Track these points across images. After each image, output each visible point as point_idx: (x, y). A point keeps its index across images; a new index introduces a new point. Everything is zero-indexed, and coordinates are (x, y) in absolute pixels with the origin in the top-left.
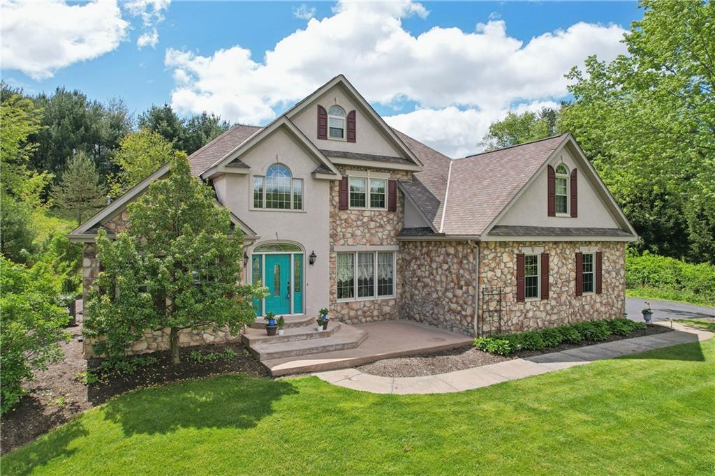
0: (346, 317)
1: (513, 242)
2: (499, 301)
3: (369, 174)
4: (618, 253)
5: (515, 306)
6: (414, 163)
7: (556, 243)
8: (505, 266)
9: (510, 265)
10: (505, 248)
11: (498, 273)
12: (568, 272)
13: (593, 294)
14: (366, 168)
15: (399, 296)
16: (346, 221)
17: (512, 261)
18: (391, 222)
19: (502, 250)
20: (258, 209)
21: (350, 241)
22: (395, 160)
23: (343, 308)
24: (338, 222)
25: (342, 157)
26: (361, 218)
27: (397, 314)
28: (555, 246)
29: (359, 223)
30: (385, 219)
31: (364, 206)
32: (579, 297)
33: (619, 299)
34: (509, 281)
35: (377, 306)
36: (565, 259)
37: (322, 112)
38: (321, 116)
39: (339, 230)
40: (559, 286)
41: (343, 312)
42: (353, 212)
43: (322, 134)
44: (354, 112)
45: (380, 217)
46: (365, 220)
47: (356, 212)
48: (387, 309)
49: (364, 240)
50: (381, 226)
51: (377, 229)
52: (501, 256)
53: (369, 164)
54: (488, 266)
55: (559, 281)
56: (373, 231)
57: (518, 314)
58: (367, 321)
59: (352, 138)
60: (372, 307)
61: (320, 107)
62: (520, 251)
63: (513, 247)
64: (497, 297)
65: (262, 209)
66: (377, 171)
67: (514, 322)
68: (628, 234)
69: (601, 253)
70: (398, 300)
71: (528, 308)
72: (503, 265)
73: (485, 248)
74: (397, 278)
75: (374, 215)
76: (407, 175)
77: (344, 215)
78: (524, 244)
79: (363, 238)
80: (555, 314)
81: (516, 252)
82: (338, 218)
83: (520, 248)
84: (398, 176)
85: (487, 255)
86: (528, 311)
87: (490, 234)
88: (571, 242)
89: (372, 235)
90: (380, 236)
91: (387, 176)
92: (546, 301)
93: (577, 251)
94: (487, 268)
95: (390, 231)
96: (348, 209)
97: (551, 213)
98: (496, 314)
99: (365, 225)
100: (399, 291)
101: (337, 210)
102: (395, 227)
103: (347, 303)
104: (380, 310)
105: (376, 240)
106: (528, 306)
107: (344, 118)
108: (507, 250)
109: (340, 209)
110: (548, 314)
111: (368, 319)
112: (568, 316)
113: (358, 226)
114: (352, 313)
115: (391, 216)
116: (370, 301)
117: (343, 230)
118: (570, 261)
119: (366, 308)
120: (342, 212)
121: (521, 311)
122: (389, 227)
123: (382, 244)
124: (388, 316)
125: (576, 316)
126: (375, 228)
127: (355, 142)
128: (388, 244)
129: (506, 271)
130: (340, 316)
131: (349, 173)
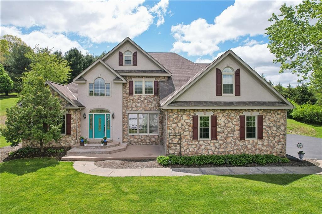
0: (133, 142)
1: (190, 109)
2: (180, 139)
3: (144, 79)
4: (278, 116)
5: (192, 142)
6: (166, 72)
7: (223, 110)
8: (184, 122)
9: (188, 121)
10: (184, 113)
11: (180, 125)
12: (233, 126)
13: (256, 139)
14: (142, 77)
15: (160, 134)
16: (132, 100)
17: (189, 119)
18: (156, 100)
19: (182, 113)
20: (91, 96)
21: (135, 109)
22: (157, 72)
23: (131, 138)
24: (129, 101)
25: (128, 73)
26: (140, 98)
27: (159, 142)
28: (222, 112)
29: (139, 101)
30: (153, 99)
31: (142, 93)
32: (243, 140)
33: (280, 143)
34: (187, 129)
35: (148, 138)
36: (231, 119)
37: (121, 54)
38: (120, 56)
39: (129, 104)
40: (226, 133)
41: (131, 139)
42: (136, 96)
43: (121, 64)
44: (136, 53)
45: (150, 98)
46: (142, 99)
47: (137, 96)
48: (153, 140)
49: (142, 108)
50: (151, 102)
51: (148, 103)
52: (182, 116)
53: (144, 74)
54: (173, 121)
55: (226, 131)
56: (146, 104)
57: (194, 146)
58: (143, 144)
59: (135, 64)
60: (146, 138)
61: (120, 52)
62: (196, 114)
63: (190, 112)
64: (179, 137)
65: (92, 96)
66: (148, 77)
67: (191, 150)
68: (285, 105)
69: (262, 116)
70: (159, 136)
71: (201, 144)
72: (182, 121)
73: (170, 112)
74: (159, 126)
75: (147, 97)
76: (164, 78)
77: (131, 98)
78: (198, 110)
79: (141, 107)
80: (222, 148)
81: (192, 114)
82: (128, 99)
83: (195, 113)
84: (160, 79)
85: (172, 116)
86: (201, 146)
87: (169, 105)
88: (236, 110)
89: (146, 106)
90: (150, 107)
91: (154, 79)
92: (215, 141)
93: (241, 114)
94: (171, 123)
95: (155, 104)
96: (133, 95)
97: (219, 93)
98: (178, 145)
99: (142, 102)
100: (160, 132)
101: (128, 96)
102: (158, 102)
103: (133, 136)
104: (150, 139)
105: (148, 108)
106: (201, 143)
107: (132, 56)
108: (185, 113)
109: (129, 95)
110: (216, 148)
111: (144, 143)
112: (233, 150)
113: (138, 102)
114: (136, 140)
115: (156, 97)
116: (145, 135)
117: (131, 104)
118: (235, 120)
119: (142, 139)
120: (130, 96)
121: (196, 145)
122: (155, 102)
123: (151, 110)
124: (154, 143)
125: (240, 151)
126: (147, 103)
127: (137, 65)
128: (154, 110)
129: (185, 124)
130: (130, 141)
131: (133, 79)
